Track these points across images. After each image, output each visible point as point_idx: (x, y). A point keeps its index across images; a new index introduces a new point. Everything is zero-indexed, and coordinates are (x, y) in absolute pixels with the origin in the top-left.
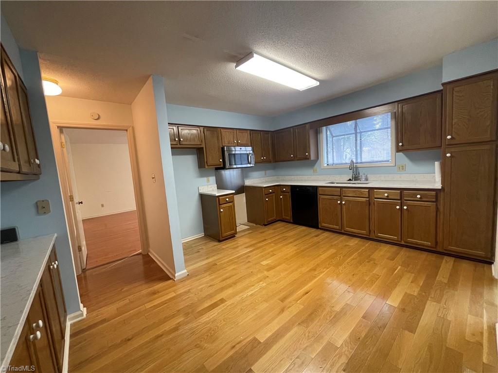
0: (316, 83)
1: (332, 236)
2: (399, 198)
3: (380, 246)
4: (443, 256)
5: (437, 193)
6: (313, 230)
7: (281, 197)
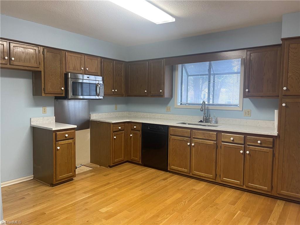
0: (172, 20)
1: (181, 180)
2: (243, 142)
3: (224, 191)
4: (277, 200)
5: (274, 140)
6: (163, 172)
7: (131, 135)
